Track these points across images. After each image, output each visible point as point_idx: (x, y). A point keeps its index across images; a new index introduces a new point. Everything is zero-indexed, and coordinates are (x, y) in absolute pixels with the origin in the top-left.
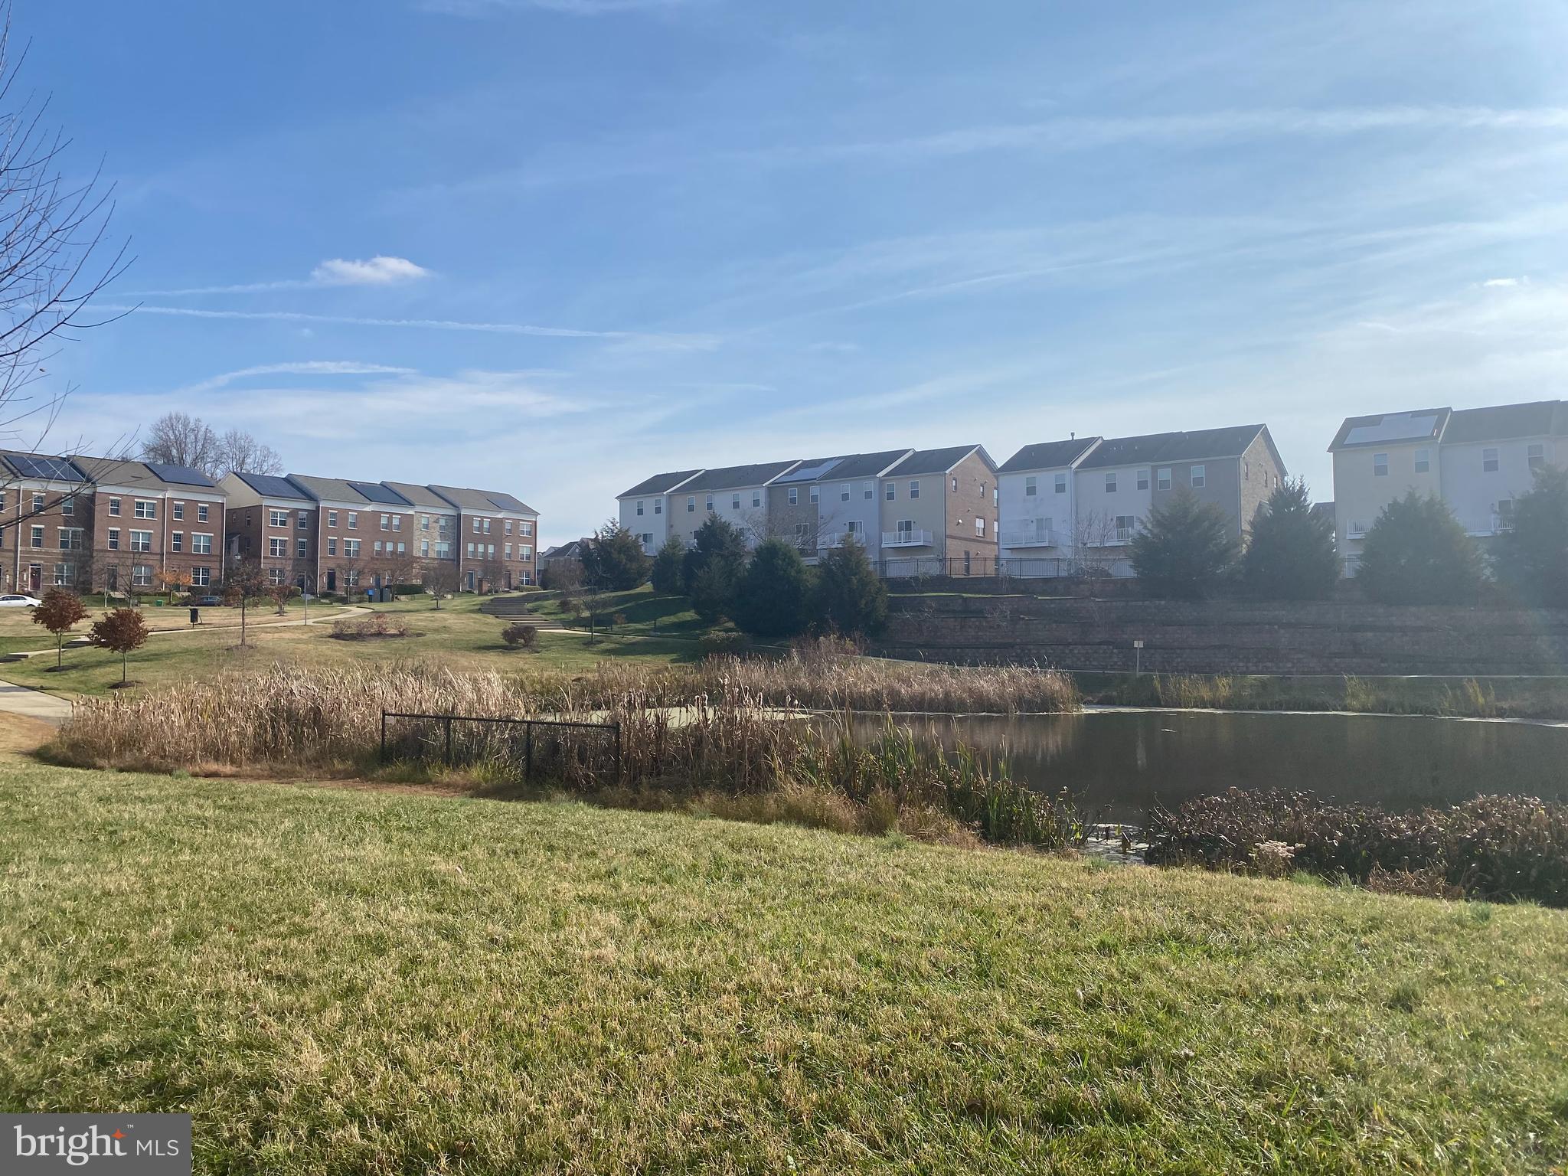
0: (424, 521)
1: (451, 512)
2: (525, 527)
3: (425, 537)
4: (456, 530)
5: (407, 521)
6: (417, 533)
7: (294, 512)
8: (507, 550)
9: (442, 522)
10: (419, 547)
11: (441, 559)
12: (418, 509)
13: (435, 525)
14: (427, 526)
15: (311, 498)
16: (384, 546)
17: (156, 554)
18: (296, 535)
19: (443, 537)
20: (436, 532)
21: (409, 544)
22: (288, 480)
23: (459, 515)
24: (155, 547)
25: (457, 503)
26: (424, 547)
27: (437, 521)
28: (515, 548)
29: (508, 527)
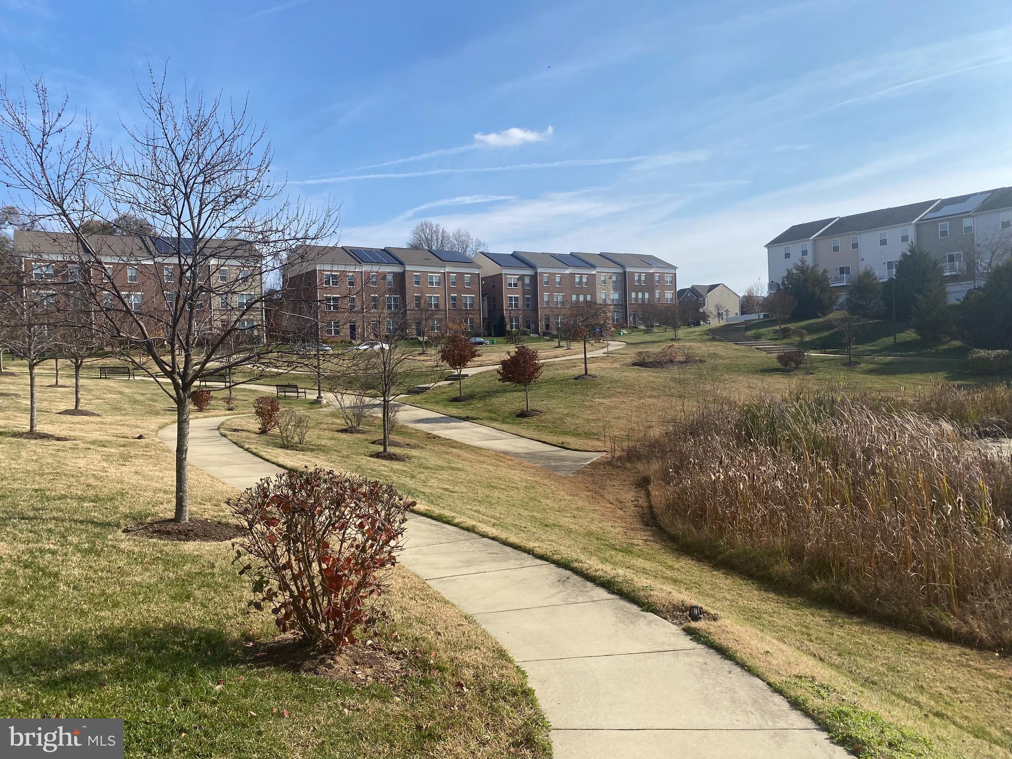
0: (603, 278)
1: (620, 271)
2: (668, 278)
3: (603, 290)
4: (623, 282)
5: (592, 278)
6: (598, 287)
7: (522, 278)
8: (657, 296)
9: (614, 278)
10: (601, 296)
11: (615, 305)
12: (599, 269)
13: (609, 280)
14: (604, 282)
15: (531, 266)
16: (578, 298)
17: (442, 311)
18: (524, 294)
19: (615, 289)
20: (610, 286)
21: (594, 295)
22: (515, 255)
23: (625, 272)
24: (442, 307)
25: (622, 264)
26: (603, 297)
27: (610, 278)
28: (662, 295)
29: (657, 278)
